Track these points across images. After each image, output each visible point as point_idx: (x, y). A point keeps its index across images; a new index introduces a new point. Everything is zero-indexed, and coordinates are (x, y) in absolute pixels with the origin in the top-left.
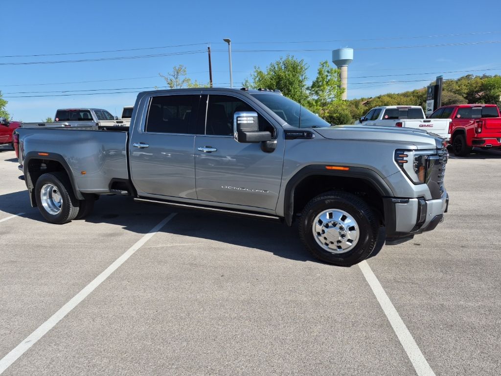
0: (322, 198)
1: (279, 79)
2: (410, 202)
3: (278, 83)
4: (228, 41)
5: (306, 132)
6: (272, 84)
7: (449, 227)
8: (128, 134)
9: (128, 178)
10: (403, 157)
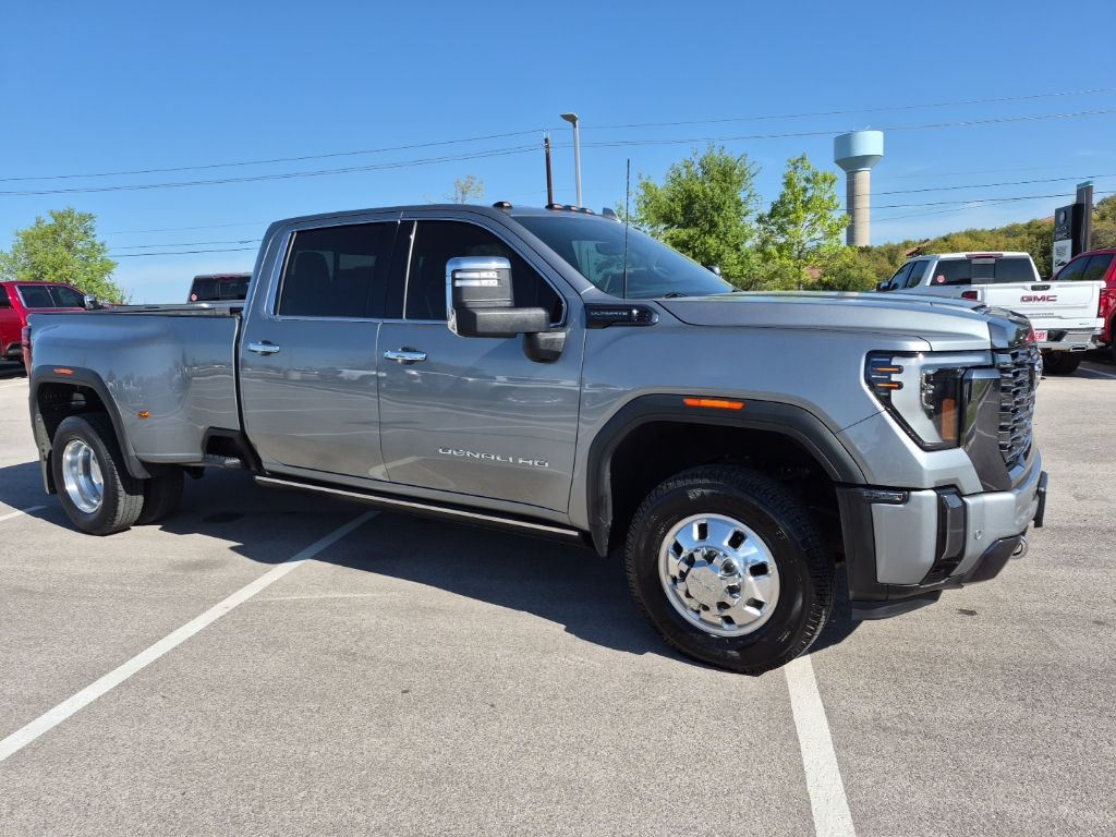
0: (680, 483)
1: (689, 200)
2: (912, 501)
3: (687, 209)
4: (571, 119)
5: (636, 307)
6: (672, 211)
7: (1068, 564)
8: (241, 321)
9: (239, 428)
10: (889, 374)
